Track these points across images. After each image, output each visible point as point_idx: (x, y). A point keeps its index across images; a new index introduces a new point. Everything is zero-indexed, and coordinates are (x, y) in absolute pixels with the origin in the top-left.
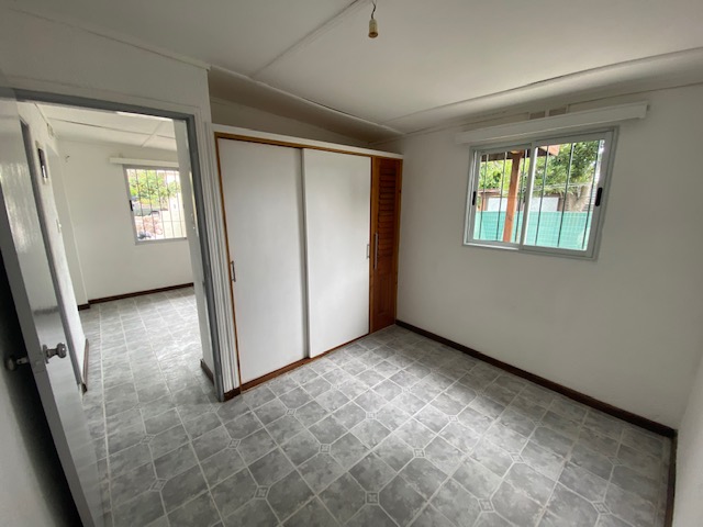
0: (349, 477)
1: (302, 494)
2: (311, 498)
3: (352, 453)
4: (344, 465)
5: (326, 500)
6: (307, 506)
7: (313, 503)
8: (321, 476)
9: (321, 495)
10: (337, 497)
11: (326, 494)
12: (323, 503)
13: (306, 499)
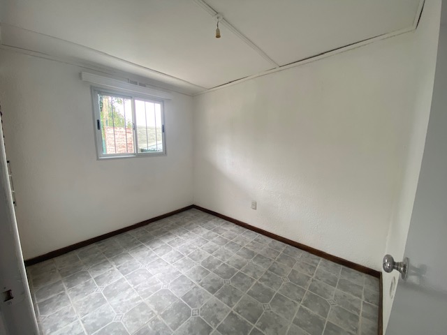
0: (217, 293)
1: (233, 319)
2: (234, 312)
3: (199, 294)
4: (209, 297)
5: (234, 303)
6: (239, 313)
7: (237, 310)
8: (219, 310)
9: (231, 307)
10: (230, 298)
11: (230, 304)
12: (236, 305)
13: (236, 315)
